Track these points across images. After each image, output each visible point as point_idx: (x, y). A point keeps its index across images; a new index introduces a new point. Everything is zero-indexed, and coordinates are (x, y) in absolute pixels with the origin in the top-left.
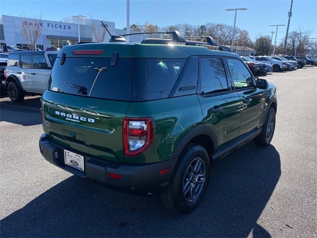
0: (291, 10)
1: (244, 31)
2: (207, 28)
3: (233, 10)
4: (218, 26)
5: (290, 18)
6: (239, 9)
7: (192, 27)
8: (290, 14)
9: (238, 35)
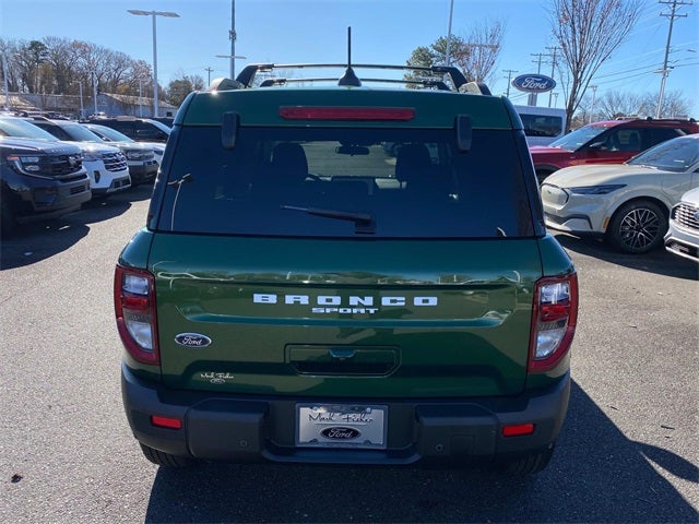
0: (233, 28)
1: (141, 63)
2: (50, 47)
3: (146, 14)
4: (76, 45)
5: (233, 42)
6: (161, 14)
7: (6, 43)
8: (233, 35)
9: (128, 71)
